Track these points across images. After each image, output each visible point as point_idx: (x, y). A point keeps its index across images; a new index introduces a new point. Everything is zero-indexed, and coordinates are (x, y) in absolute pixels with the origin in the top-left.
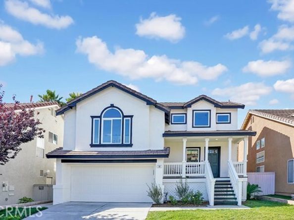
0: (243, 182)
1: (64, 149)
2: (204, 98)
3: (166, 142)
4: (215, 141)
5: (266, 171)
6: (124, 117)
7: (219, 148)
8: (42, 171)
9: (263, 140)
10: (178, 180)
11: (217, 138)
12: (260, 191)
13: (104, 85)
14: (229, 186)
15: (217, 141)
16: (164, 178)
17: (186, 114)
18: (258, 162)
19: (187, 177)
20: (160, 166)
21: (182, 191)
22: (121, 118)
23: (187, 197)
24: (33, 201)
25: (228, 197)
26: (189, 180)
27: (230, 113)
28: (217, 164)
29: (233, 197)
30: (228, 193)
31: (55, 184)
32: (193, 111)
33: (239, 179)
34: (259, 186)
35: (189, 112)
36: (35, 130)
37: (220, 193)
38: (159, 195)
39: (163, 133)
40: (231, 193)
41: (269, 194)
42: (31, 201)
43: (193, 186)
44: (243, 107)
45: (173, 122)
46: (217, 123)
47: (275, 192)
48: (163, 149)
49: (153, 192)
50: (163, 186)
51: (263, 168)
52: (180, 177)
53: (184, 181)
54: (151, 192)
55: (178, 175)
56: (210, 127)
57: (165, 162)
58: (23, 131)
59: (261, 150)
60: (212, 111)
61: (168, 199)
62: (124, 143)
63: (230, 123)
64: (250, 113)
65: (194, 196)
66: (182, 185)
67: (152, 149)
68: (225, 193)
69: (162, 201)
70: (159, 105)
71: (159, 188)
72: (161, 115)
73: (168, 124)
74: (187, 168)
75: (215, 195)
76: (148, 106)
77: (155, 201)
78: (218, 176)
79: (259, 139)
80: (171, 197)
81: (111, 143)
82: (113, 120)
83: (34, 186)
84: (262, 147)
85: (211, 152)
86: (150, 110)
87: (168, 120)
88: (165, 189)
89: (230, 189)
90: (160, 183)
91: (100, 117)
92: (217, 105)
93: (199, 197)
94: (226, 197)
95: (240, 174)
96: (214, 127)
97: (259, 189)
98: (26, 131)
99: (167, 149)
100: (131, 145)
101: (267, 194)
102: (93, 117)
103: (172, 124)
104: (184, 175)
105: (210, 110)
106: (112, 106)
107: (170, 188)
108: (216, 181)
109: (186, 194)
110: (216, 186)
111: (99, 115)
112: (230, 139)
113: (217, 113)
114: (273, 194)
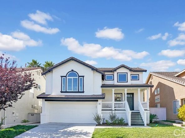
0: (147, 113)
1: (46, 94)
2: (123, 66)
3: (102, 90)
4: (130, 90)
5: (160, 107)
6: (79, 76)
7: (133, 94)
8: (32, 106)
9: (159, 89)
10: (110, 111)
11: (131, 88)
12: (157, 118)
13: (68, 60)
14: (139, 115)
15: (131, 90)
16: (102, 110)
17: (113, 75)
18: (156, 102)
19: (115, 110)
20: (100, 104)
21: (113, 118)
22: (78, 77)
23: (116, 121)
24: (29, 122)
25: (139, 121)
26: (116, 112)
27: (139, 75)
28: (132, 103)
29: (141, 121)
30: (139, 119)
31: (42, 113)
32: (118, 73)
33: (144, 111)
34: (157, 115)
35: (115, 74)
36: (32, 84)
37: (134, 119)
38: (100, 119)
39: (101, 85)
40: (141, 119)
41: (163, 120)
42: (28, 122)
43: (119, 115)
44: (146, 71)
45: (106, 79)
46: (131, 80)
47: (167, 119)
48: (101, 94)
49: (97, 118)
50: (102, 115)
51: (159, 105)
52: (111, 110)
53: (113, 112)
54: (95, 118)
55: (110, 109)
56: (127, 82)
57: (102, 101)
58: (26, 85)
59: (157, 95)
60: (128, 73)
61: (105, 122)
62: (79, 91)
63: (139, 80)
64: (150, 73)
65: (120, 120)
66: (112, 114)
67: (95, 94)
68: (137, 119)
69: (101, 123)
70: (98, 71)
71: (99, 116)
72: (100, 76)
73: (104, 80)
74: (115, 105)
75: (131, 120)
76: (92, 71)
77: (98, 123)
78: (133, 110)
79: (156, 88)
80: (106, 121)
81: (72, 91)
82: (73, 78)
83: (29, 113)
84: (158, 93)
85: (128, 96)
86: (94, 73)
87: (103, 78)
88: (103, 116)
89: (140, 117)
90: (100, 113)
91: (66, 77)
92: (131, 70)
93: (122, 121)
94: (138, 121)
95: (145, 109)
96: (130, 82)
97: (157, 117)
98: (27, 84)
99: (103, 94)
100: (83, 92)
101: (162, 120)
102: (62, 77)
103: (106, 80)
104: (113, 109)
105: (127, 73)
106: (72, 71)
107: (106, 116)
108: (132, 112)
109: (115, 119)
110: (132, 115)
111: (65, 76)
112: (139, 89)
113: (131, 75)
114: (166, 120)
